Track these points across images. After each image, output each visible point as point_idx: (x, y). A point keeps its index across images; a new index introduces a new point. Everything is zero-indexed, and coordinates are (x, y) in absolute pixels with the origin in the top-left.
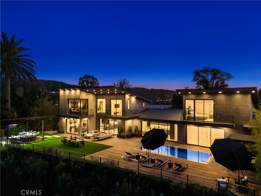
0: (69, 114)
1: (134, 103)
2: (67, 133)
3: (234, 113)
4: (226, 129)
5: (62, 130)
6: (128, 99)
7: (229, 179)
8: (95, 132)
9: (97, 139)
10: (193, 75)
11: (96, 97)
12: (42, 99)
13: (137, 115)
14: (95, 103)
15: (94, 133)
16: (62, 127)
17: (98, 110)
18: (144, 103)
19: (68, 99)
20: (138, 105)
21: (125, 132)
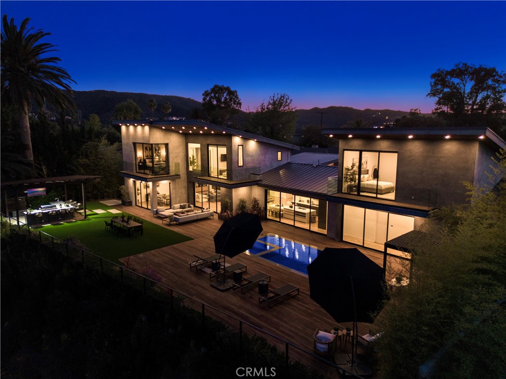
0: (138, 171)
1: (254, 154)
2: (136, 205)
3: (437, 184)
4: (420, 220)
5: (129, 199)
6: (239, 145)
7: (349, 332)
8: (182, 207)
9: (176, 221)
10: (431, 82)
11: (184, 139)
12: (94, 142)
13: (258, 178)
14: (184, 151)
15: (180, 208)
16: (128, 194)
17: (191, 165)
18: (279, 153)
19: (135, 144)
20: (265, 157)
21: (231, 210)
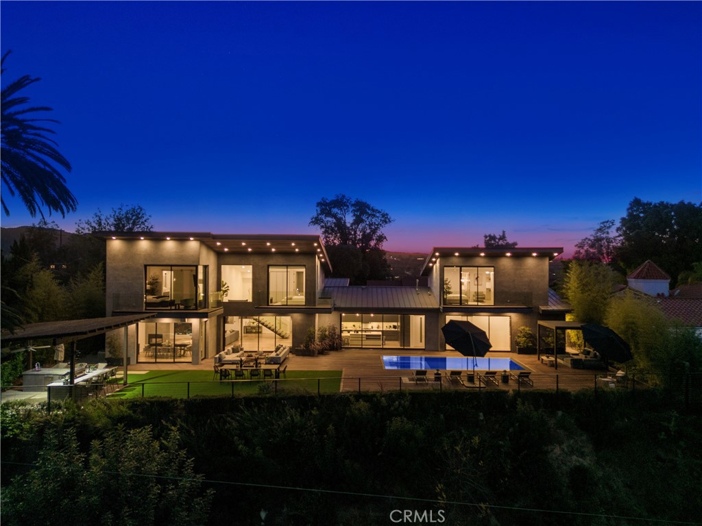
2: (138, 362)
10: (317, 210)
11: (217, 260)
14: (216, 276)
19: (146, 266)
